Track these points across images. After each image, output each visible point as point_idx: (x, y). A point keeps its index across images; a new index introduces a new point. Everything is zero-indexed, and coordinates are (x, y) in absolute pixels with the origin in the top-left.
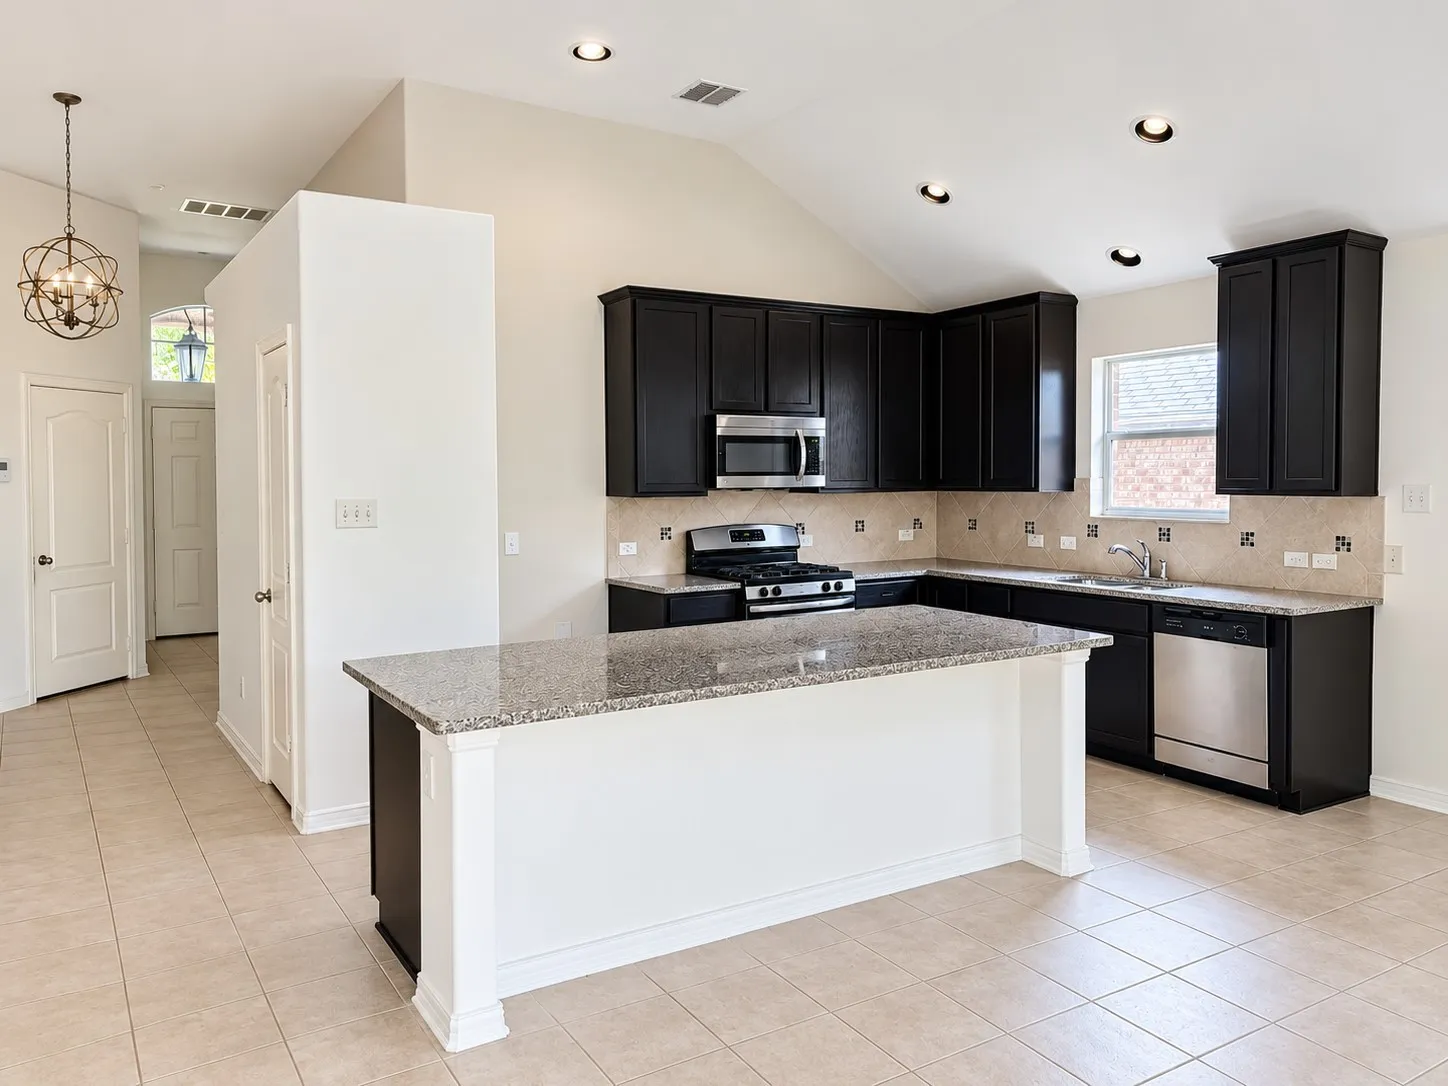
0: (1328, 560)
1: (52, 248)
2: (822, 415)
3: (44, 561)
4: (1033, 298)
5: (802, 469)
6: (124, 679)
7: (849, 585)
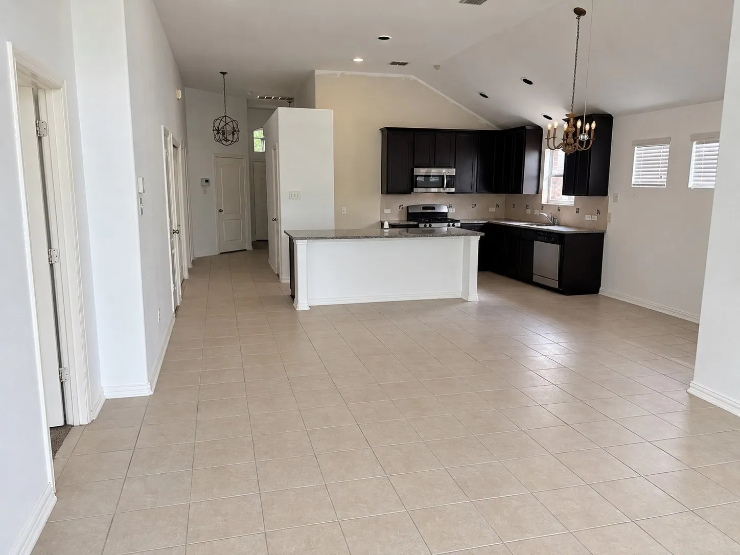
0: (595, 218)
1: (221, 120)
2: (455, 168)
3: (221, 211)
4: (524, 127)
5: (445, 185)
6: (246, 250)
7: (459, 224)
